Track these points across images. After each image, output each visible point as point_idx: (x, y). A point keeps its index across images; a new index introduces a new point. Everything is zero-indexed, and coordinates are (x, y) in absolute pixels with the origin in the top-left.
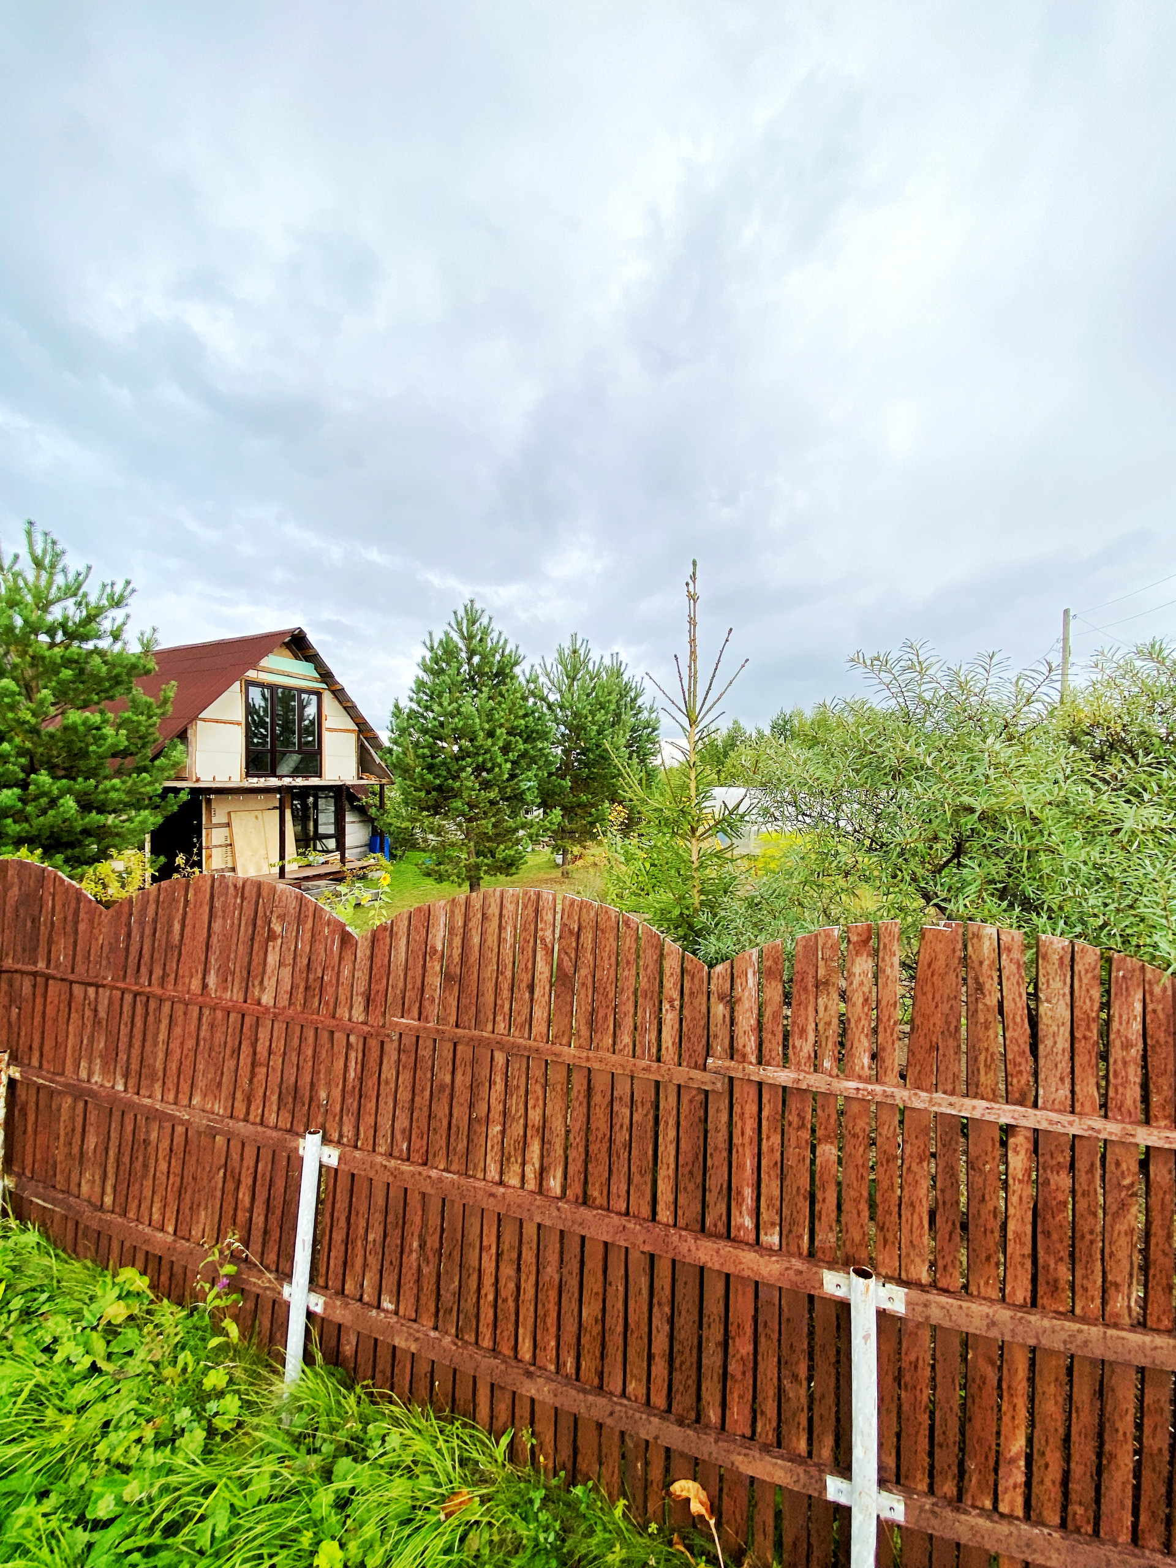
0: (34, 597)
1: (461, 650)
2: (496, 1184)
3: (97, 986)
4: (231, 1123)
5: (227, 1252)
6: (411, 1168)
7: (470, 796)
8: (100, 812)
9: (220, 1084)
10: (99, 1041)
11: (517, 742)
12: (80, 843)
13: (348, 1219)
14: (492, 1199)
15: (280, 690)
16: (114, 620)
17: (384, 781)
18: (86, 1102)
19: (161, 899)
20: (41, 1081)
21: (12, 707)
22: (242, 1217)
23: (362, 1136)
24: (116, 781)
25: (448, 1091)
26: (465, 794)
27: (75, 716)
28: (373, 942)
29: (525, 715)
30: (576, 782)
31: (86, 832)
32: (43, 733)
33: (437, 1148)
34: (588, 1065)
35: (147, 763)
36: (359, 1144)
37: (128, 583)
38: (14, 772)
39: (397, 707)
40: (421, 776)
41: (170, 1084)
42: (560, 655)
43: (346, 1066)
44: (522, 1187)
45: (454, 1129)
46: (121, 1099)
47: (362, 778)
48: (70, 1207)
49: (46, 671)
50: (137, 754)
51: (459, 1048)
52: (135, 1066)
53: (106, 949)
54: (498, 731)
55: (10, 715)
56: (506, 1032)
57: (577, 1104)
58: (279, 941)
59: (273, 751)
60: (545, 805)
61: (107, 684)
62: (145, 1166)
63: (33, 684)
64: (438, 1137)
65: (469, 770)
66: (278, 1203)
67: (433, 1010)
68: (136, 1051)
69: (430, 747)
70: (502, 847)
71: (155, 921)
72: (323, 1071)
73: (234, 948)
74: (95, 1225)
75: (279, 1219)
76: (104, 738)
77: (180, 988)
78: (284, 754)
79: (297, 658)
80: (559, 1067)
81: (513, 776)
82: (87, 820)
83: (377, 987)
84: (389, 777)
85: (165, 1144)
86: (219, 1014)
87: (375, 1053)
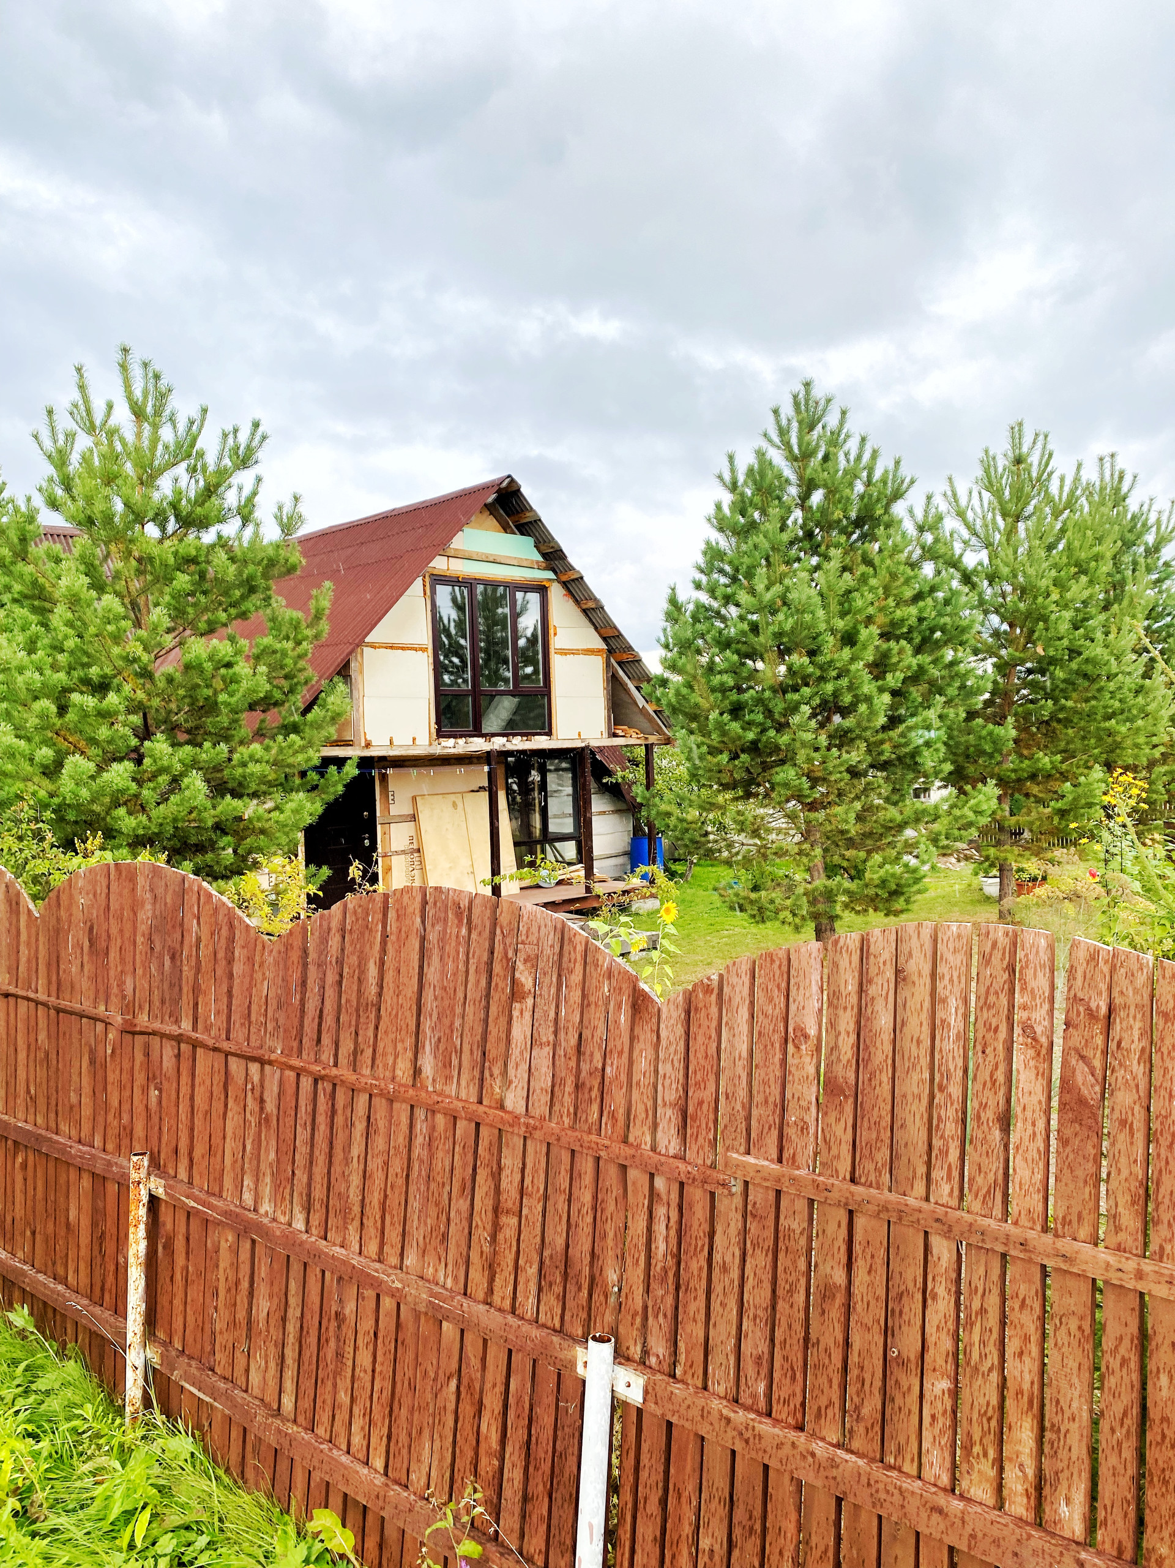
0: (135, 465)
1: (787, 481)
2: (944, 1490)
3: (262, 1062)
4: (466, 1303)
5: (465, 1519)
6: (776, 1431)
7: (810, 760)
8: (236, 794)
9: (445, 1237)
10: (267, 1150)
11: (901, 651)
12: (212, 846)
13: (664, 1502)
14: (936, 1517)
15: (480, 588)
16: (240, 489)
17: (652, 739)
18: (253, 1241)
19: (348, 927)
20: (193, 1204)
21: (117, 639)
22: (488, 1465)
23: (682, 1358)
24: (256, 747)
25: (840, 1299)
26: (801, 755)
27: (198, 648)
28: (688, 1012)
29: (918, 597)
30: (1026, 730)
31: (220, 828)
32: (157, 675)
33: (824, 1402)
34: (1141, 1286)
35: (296, 718)
36: (678, 1372)
37: (256, 425)
38: (124, 737)
39: (673, 601)
40: (720, 727)
41: (371, 1231)
42: (987, 471)
43: (649, 1229)
44: (1000, 1506)
45: (853, 1373)
46: (301, 1244)
47: (615, 735)
48: (235, 1406)
49: (157, 580)
50: (283, 703)
51: (860, 1222)
52: (318, 1193)
53: (273, 1004)
54: (864, 633)
55: (116, 650)
56: (954, 1203)
57: (1115, 1364)
58: (530, 1001)
59: (476, 692)
60: (958, 779)
61: (237, 593)
62: (339, 1355)
63: (141, 601)
64: (823, 1380)
65: (806, 709)
66: (543, 1451)
67: (803, 1147)
68: (319, 1169)
69: (734, 671)
70: (877, 858)
71: (340, 962)
72: (611, 1234)
73: (458, 1010)
74: (272, 1439)
75: (547, 1477)
76: (235, 680)
77: (380, 1072)
78: (492, 697)
79: (506, 529)
80: (1071, 1283)
81: (894, 721)
82: (220, 809)
83: (700, 1094)
84: (660, 731)
85: (367, 1325)
86: (440, 1120)
87: (699, 1213)
